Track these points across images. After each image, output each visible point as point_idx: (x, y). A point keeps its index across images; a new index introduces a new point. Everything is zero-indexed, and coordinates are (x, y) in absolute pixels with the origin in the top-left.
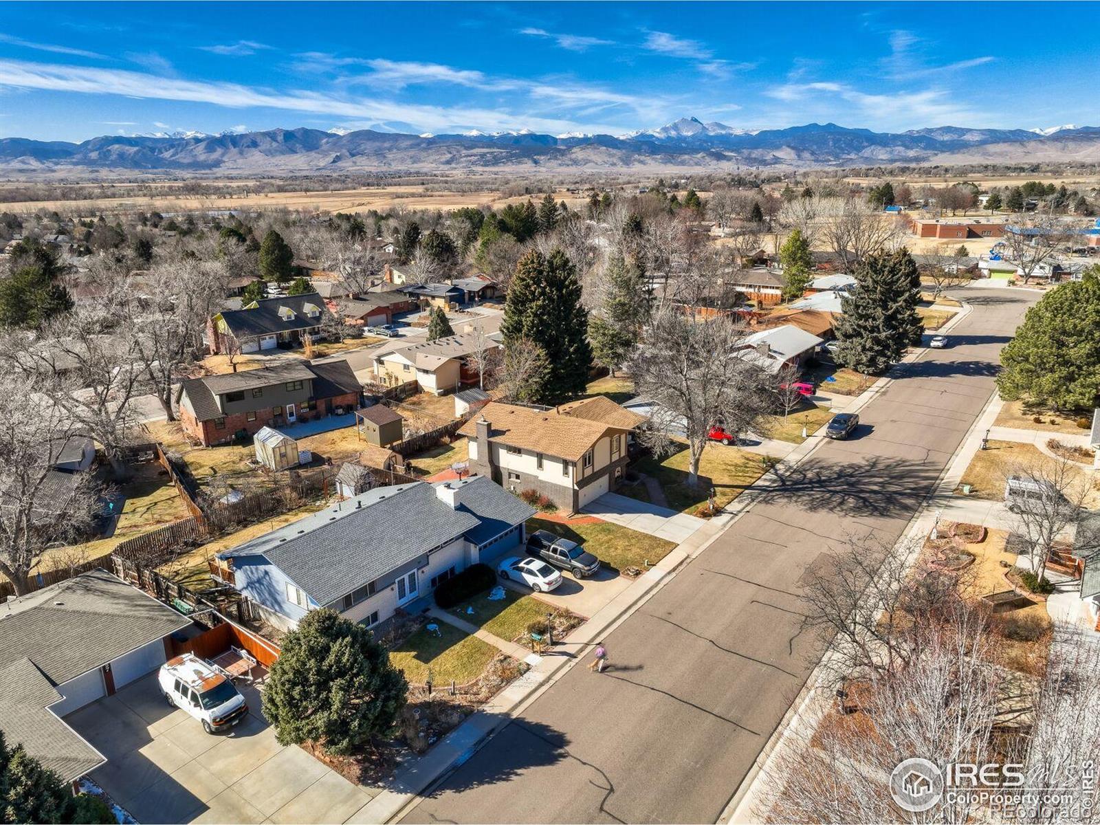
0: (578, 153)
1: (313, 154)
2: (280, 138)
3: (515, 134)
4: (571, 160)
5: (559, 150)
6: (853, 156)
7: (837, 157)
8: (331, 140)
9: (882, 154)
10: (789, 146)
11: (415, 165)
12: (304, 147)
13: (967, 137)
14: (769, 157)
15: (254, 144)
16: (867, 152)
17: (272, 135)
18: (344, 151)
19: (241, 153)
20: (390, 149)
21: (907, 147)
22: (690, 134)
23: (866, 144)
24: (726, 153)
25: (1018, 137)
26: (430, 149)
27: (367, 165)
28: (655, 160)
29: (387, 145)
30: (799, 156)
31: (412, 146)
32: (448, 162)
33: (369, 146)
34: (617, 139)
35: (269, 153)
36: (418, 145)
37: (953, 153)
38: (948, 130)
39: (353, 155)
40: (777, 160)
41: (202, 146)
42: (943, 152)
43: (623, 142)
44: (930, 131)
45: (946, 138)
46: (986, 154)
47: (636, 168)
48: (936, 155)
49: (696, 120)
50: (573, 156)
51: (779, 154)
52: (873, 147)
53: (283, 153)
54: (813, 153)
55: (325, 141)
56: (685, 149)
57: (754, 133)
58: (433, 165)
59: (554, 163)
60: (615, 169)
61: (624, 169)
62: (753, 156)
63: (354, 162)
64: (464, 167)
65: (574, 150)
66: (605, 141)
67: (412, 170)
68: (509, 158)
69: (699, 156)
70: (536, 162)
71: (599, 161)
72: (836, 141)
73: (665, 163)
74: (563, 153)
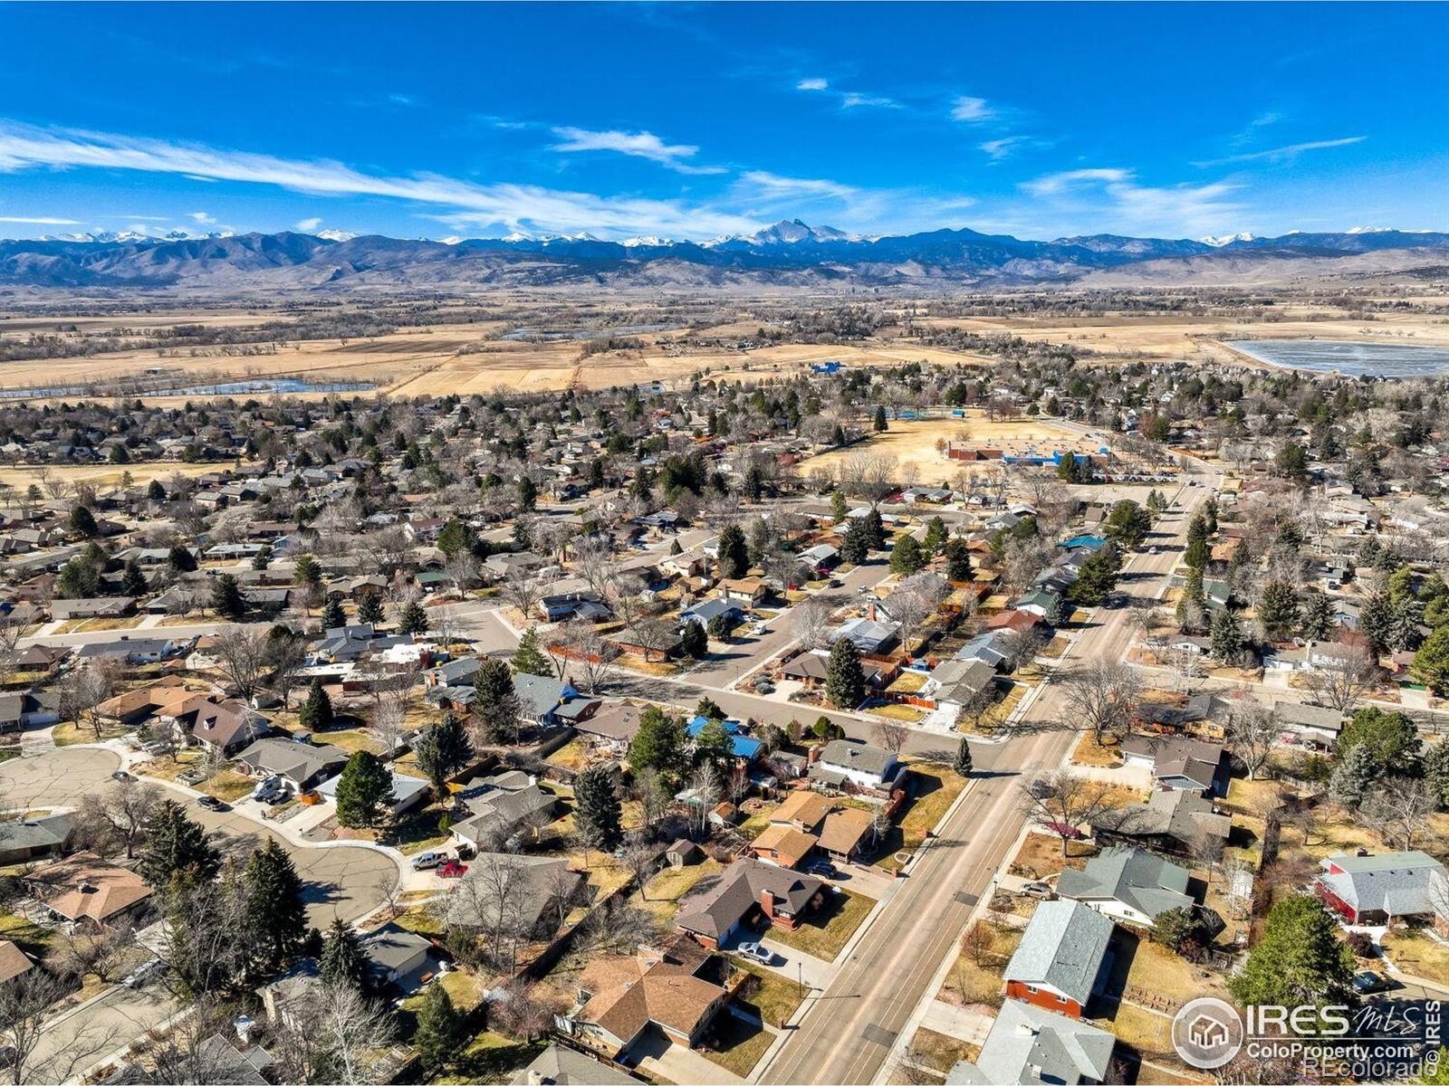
0: (654, 269)
1: (304, 267)
2: (257, 245)
3: (569, 239)
4: (646, 278)
5: (630, 265)
6: (992, 272)
7: (973, 276)
8: (326, 248)
9: (1028, 269)
10: (915, 260)
11: (444, 283)
12: (291, 257)
13: (1128, 248)
14: (891, 273)
15: (221, 253)
16: (1009, 267)
17: (245, 242)
18: (346, 263)
19: (204, 265)
20: (408, 262)
21: (1057, 261)
22: (793, 240)
23: (1008, 256)
24: (839, 268)
25: (1184, 251)
26: (462, 261)
27: (380, 285)
28: (751, 278)
29: (402, 255)
30: (927, 272)
31: (436, 258)
32: (487, 280)
33: (379, 257)
34: (700, 248)
35: (243, 265)
36: (445, 255)
37: (1108, 271)
38: (1105, 238)
39: (359, 270)
40: (901, 278)
41: (148, 255)
42: (1097, 268)
43: (708, 251)
44: (1084, 239)
45: (1103, 248)
46: (1145, 273)
47: (729, 288)
48: (1088, 272)
49: (801, 224)
50: (649, 273)
51: (903, 270)
52: (1016, 261)
53: (262, 265)
54: (944, 269)
55: (318, 249)
56: (787, 261)
57: (874, 240)
58: (468, 283)
59: (624, 282)
60: (704, 290)
61: (714, 291)
62: (872, 272)
63: (362, 280)
64: (508, 287)
65: (649, 265)
66: (686, 252)
67: (441, 292)
68: (567, 275)
69: (805, 273)
70: (601, 280)
71: (682, 279)
72: (973, 252)
73: (764, 282)
74: (635, 269)
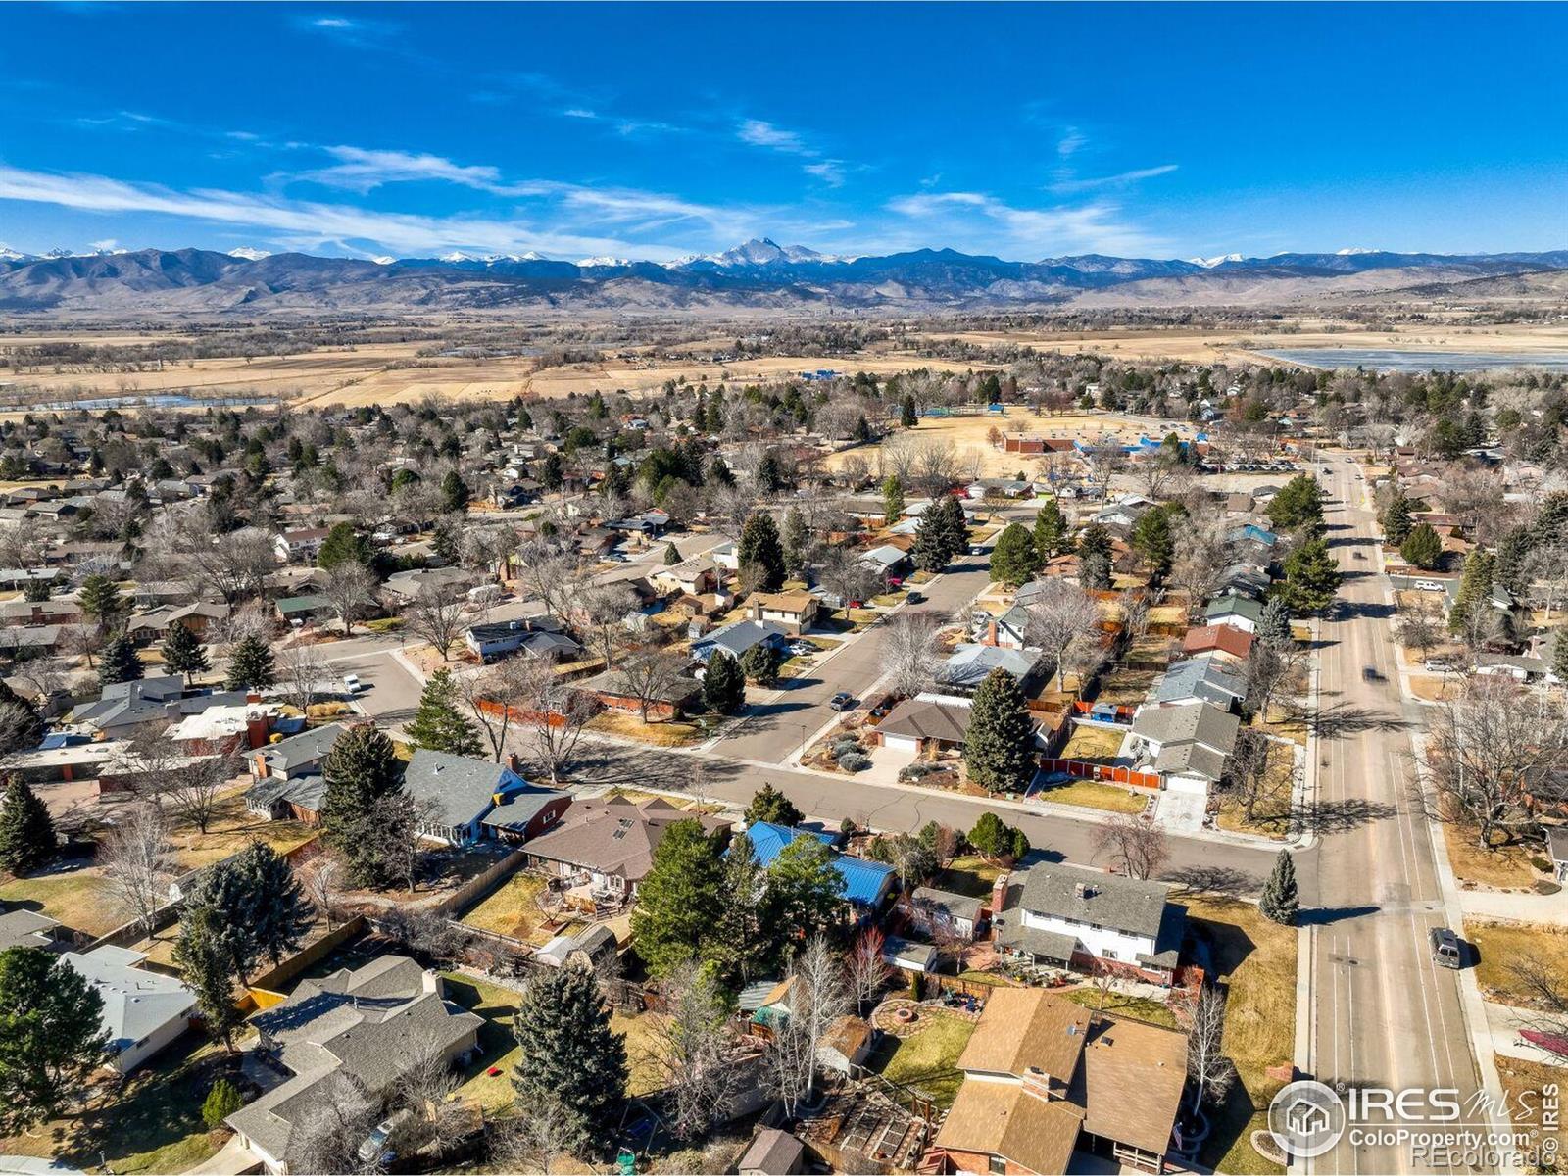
0: (612, 289)
1: (211, 288)
2: (155, 263)
3: (517, 259)
4: (603, 298)
5: (586, 285)
6: (977, 293)
7: (958, 296)
8: (237, 267)
9: (1014, 291)
10: (896, 280)
11: (374, 305)
12: (196, 277)
13: (1117, 269)
14: (871, 294)
15: (112, 272)
16: (995, 288)
17: (141, 260)
18: (260, 284)
19: (92, 285)
20: (333, 282)
21: (1045, 282)
22: (763, 261)
23: (993, 277)
24: (814, 289)
25: (1175, 270)
26: (394, 281)
27: (300, 307)
28: (721, 299)
29: (326, 275)
30: (909, 293)
31: (365, 278)
32: (424, 301)
33: (301, 277)
34: (663, 268)
35: (138, 286)
36: (375, 275)
37: (1099, 291)
38: (1093, 259)
39: (276, 291)
40: (881, 300)
41: (24, 274)
42: (1088, 289)
43: (672, 272)
44: (1073, 260)
45: (1092, 269)
46: (1138, 293)
47: (695, 310)
48: (1080, 292)
49: (771, 243)
50: (606, 294)
51: (884, 291)
52: (1002, 281)
53: (161, 286)
54: (926, 290)
55: (227, 268)
56: (758, 283)
57: (850, 261)
58: (402, 305)
59: (579, 303)
60: (667, 312)
61: (678, 312)
62: (850, 293)
63: (280, 302)
64: (447, 309)
65: (607, 285)
66: (647, 272)
67: (371, 314)
68: (514, 296)
69: (779, 293)
70: (553, 302)
71: (643, 300)
72: (956, 273)
73: (733, 304)
74: (591, 289)
